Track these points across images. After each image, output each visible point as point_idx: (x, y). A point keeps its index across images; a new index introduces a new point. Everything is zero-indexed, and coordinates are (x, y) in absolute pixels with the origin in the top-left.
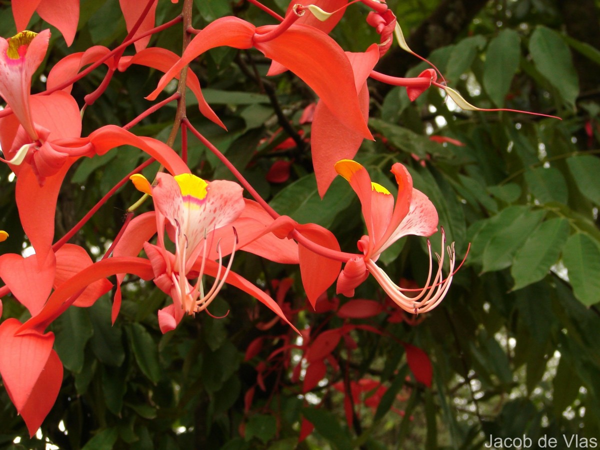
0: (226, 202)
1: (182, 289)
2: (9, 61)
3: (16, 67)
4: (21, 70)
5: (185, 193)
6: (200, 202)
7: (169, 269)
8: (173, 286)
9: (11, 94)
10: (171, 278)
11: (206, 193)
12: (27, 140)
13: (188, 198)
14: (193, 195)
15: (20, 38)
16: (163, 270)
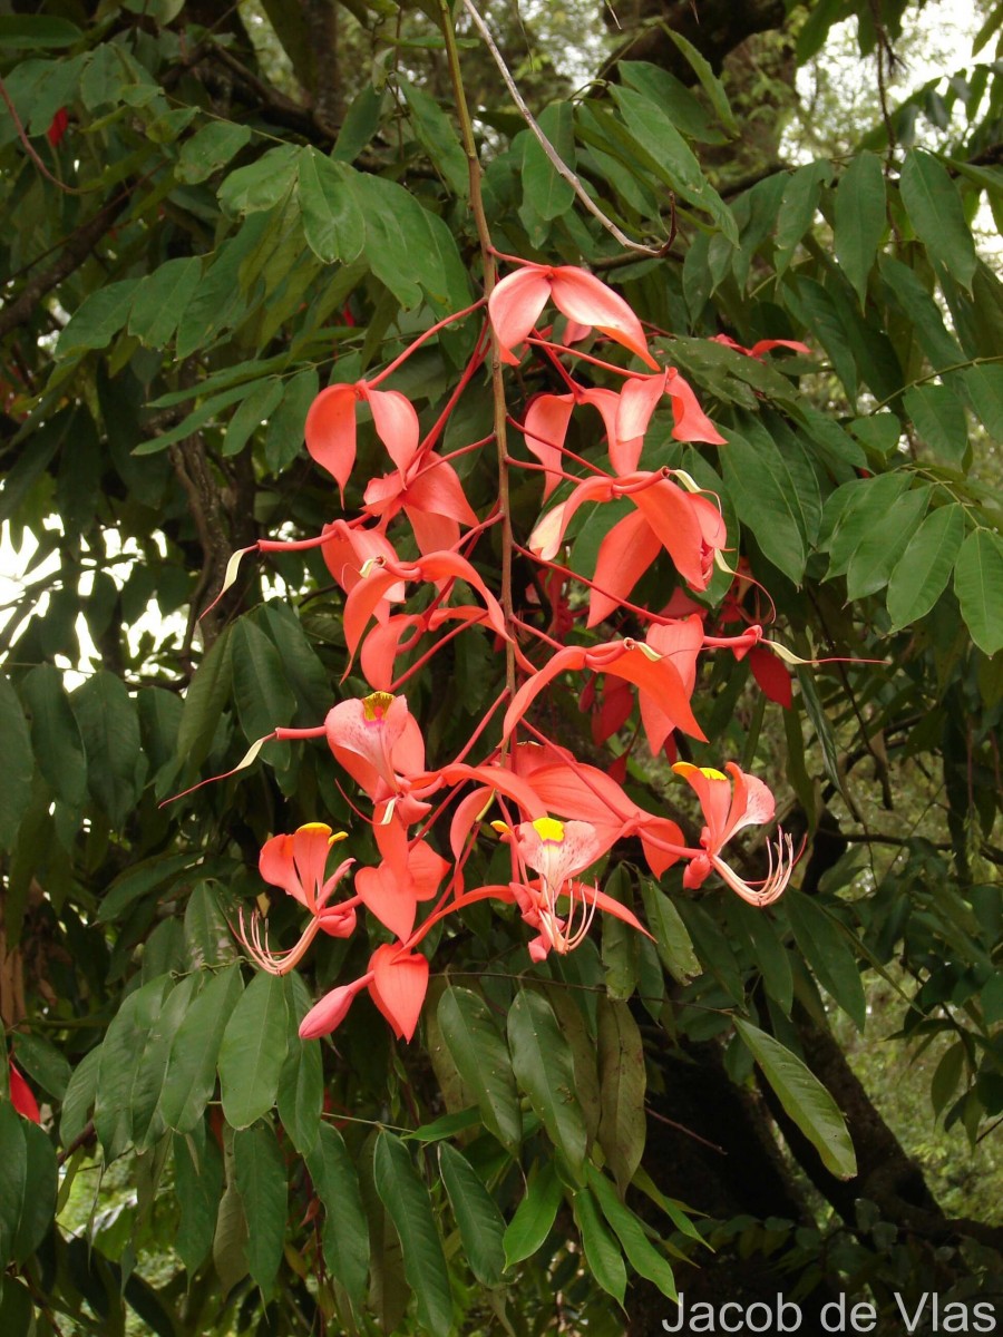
0: (582, 844)
1: (550, 923)
2: (368, 724)
3: (375, 728)
4: (379, 730)
5: (544, 838)
6: (559, 844)
7: (535, 905)
8: (541, 921)
9: (373, 755)
10: (538, 914)
11: (562, 835)
12: (389, 794)
13: (548, 842)
14: (552, 838)
15: (375, 700)
16: (530, 905)
